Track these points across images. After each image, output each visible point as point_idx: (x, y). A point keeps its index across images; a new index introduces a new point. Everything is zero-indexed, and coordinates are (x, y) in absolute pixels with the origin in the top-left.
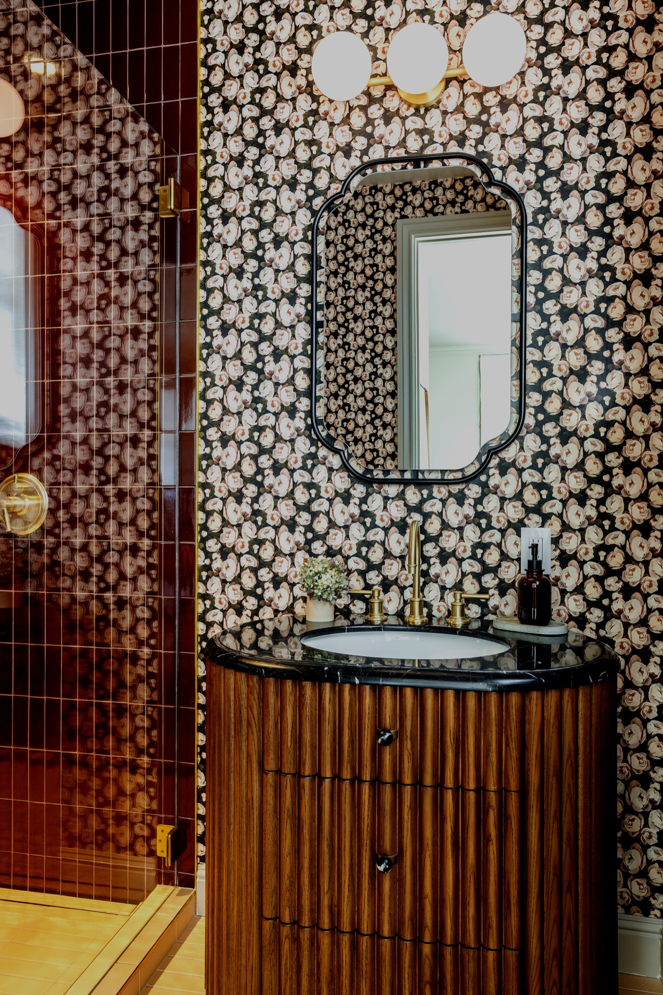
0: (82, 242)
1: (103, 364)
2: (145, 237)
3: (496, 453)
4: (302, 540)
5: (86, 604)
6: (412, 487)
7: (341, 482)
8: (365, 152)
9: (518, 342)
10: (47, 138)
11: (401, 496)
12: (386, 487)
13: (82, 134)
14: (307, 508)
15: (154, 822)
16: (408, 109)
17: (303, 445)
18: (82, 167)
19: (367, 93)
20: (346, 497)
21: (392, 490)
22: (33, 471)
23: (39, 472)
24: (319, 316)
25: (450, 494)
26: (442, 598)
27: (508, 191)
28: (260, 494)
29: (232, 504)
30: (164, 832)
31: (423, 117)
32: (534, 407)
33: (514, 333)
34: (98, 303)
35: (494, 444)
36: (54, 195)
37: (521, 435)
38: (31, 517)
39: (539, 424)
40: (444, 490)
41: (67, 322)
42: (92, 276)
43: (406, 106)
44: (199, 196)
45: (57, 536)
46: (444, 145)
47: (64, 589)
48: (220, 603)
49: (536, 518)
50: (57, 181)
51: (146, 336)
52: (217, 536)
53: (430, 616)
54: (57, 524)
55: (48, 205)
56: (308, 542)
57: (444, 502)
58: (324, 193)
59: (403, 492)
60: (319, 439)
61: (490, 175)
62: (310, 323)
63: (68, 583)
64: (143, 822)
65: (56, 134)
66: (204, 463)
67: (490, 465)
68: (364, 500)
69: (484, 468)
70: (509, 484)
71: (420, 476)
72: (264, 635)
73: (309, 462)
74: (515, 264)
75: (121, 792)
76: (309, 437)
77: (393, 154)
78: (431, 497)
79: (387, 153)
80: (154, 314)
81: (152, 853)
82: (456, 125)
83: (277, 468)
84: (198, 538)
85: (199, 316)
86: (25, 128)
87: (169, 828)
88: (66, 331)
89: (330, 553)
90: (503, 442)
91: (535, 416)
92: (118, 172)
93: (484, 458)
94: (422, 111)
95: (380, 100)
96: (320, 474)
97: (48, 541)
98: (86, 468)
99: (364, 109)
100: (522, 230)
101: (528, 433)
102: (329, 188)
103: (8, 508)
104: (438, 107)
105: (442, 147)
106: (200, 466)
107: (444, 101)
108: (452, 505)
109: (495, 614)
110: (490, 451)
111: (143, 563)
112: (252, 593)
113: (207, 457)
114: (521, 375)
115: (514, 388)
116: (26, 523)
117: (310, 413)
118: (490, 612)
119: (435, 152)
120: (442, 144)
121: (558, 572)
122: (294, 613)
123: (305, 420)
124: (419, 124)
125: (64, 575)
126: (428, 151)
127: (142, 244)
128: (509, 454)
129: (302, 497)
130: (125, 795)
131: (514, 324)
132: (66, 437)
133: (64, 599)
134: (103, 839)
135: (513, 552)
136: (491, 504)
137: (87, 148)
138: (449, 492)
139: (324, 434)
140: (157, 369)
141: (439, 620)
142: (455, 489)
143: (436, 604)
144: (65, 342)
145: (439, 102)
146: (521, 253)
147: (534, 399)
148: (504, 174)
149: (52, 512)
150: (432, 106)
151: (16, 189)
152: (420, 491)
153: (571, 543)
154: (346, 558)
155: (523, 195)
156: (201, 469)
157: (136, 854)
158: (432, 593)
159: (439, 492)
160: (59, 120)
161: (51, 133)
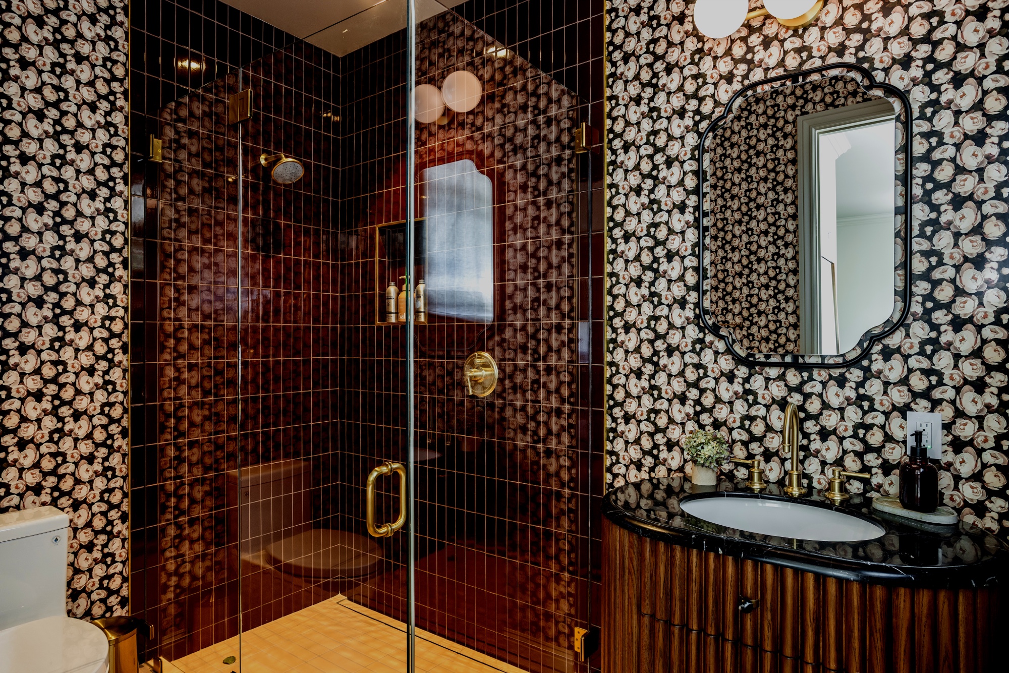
0: (520, 178)
1: (536, 269)
2: (565, 169)
3: (879, 340)
4: (692, 412)
5: (524, 451)
6: (793, 370)
7: (726, 363)
8: (745, 77)
9: (902, 234)
10: (497, 105)
11: (782, 377)
12: (767, 369)
13: (520, 99)
14: (695, 385)
15: (573, 624)
16: (786, 32)
17: (692, 332)
18: (521, 123)
19: (747, 25)
20: (731, 377)
21: (773, 372)
22: (488, 350)
23: (492, 352)
24: (706, 222)
25: (831, 377)
26: (823, 472)
27: (891, 90)
28: (656, 372)
29: (633, 380)
30: (579, 633)
31: (801, 37)
32: (921, 295)
33: (899, 224)
34: (532, 223)
35: (877, 331)
36: (502, 146)
37: (907, 322)
38: (487, 384)
39: (928, 312)
40: (824, 374)
41: (510, 240)
42: (527, 204)
43: (784, 30)
44: (606, 133)
45: (504, 399)
46: (823, 58)
47: (509, 439)
48: (624, 459)
49: (924, 403)
50: (504, 136)
51: (566, 246)
52: (621, 405)
53: (810, 487)
54: (504, 390)
55: (498, 154)
56: (697, 414)
57: (824, 384)
58: (709, 117)
59: (784, 374)
60: (706, 327)
61: (871, 78)
62: (697, 228)
63: (512, 434)
64: (564, 622)
65: (504, 102)
66: (611, 346)
67: (872, 351)
68: (746, 380)
69: (866, 354)
70: (895, 370)
71: (801, 360)
72: (659, 489)
73: (698, 346)
74: (899, 159)
75: (548, 596)
76: (698, 325)
77: (772, 74)
78: (811, 379)
79: (766, 74)
80: (573, 229)
81: (571, 647)
82: (834, 37)
83: (670, 351)
84: (606, 406)
85: (606, 228)
86: (483, 102)
87: (583, 631)
88: (510, 246)
89: (717, 425)
90: (886, 329)
91: (923, 304)
92: (545, 123)
93: (865, 345)
94: (800, 31)
95: (760, 29)
96: (707, 357)
97: (499, 402)
98: (524, 348)
99: (744, 40)
100: (906, 124)
101: (914, 320)
102: (713, 112)
103: (471, 377)
104: (816, 25)
105: (820, 60)
106: (608, 348)
107: (823, 18)
108: (833, 388)
109: (878, 491)
110: (872, 338)
111: (565, 423)
112: (650, 453)
113: (613, 341)
114: (905, 265)
115: (898, 278)
116: (484, 388)
117: (697, 305)
118: (873, 489)
119: (814, 66)
120: (821, 57)
121: (950, 457)
122: (684, 473)
123: (694, 310)
124: (798, 43)
125: (509, 428)
126: (806, 67)
127: (563, 175)
128: (894, 340)
129: (691, 375)
130: (552, 599)
131: (899, 217)
132: (510, 325)
133: (508, 444)
134: (536, 630)
135: (898, 434)
136: (874, 388)
137: (524, 108)
138: (830, 375)
139: (710, 322)
140: (575, 271)
141: (820, 491)
142: (836, 372)
143: (816, 477)
144: (509, 254)
145: (817, 19)
146: (906, 149)
147: (922, 287)
148: (887, 75)
149: (501, 381)
150: (811, 25)
151: (477, 145)
152: (800, 373)
153: (966, 430)
154: (731, 430)
155: (908, 92)
156: (608, 350)
157: (559, 645)
158: (812, 466)
159: (820, 375)
160: (505, 92)
161: (500, 101)
